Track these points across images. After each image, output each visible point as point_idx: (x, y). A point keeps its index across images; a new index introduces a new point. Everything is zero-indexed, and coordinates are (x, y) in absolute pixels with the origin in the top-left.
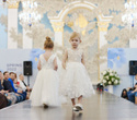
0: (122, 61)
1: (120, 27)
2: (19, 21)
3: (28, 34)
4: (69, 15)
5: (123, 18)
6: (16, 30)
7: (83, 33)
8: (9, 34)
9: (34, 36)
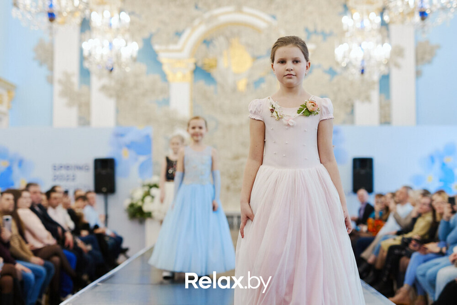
1: (332, 72)
2: (82, 58)
3: (104, 88)
4: (207, 42)
5: (340, 51)
6: (75, 79)
7: (242, 85)
8: (57, 88)
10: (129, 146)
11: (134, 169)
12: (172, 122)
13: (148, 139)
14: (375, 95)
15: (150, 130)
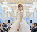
10: (11, 19)
11: (11, 21)
12: (15, 17)
14: (32, 14)
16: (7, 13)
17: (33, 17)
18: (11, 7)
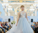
0: (30, 19)
2: (7, 10)
4: (18, 8)
5: (30, 10)
9: (11, 13)
12: (15, 15)
13: (13, 17)
14: (33, 13)
15: (13, 16)
16: (8, 11)
17: (34, 16)
18: (11, 5)
